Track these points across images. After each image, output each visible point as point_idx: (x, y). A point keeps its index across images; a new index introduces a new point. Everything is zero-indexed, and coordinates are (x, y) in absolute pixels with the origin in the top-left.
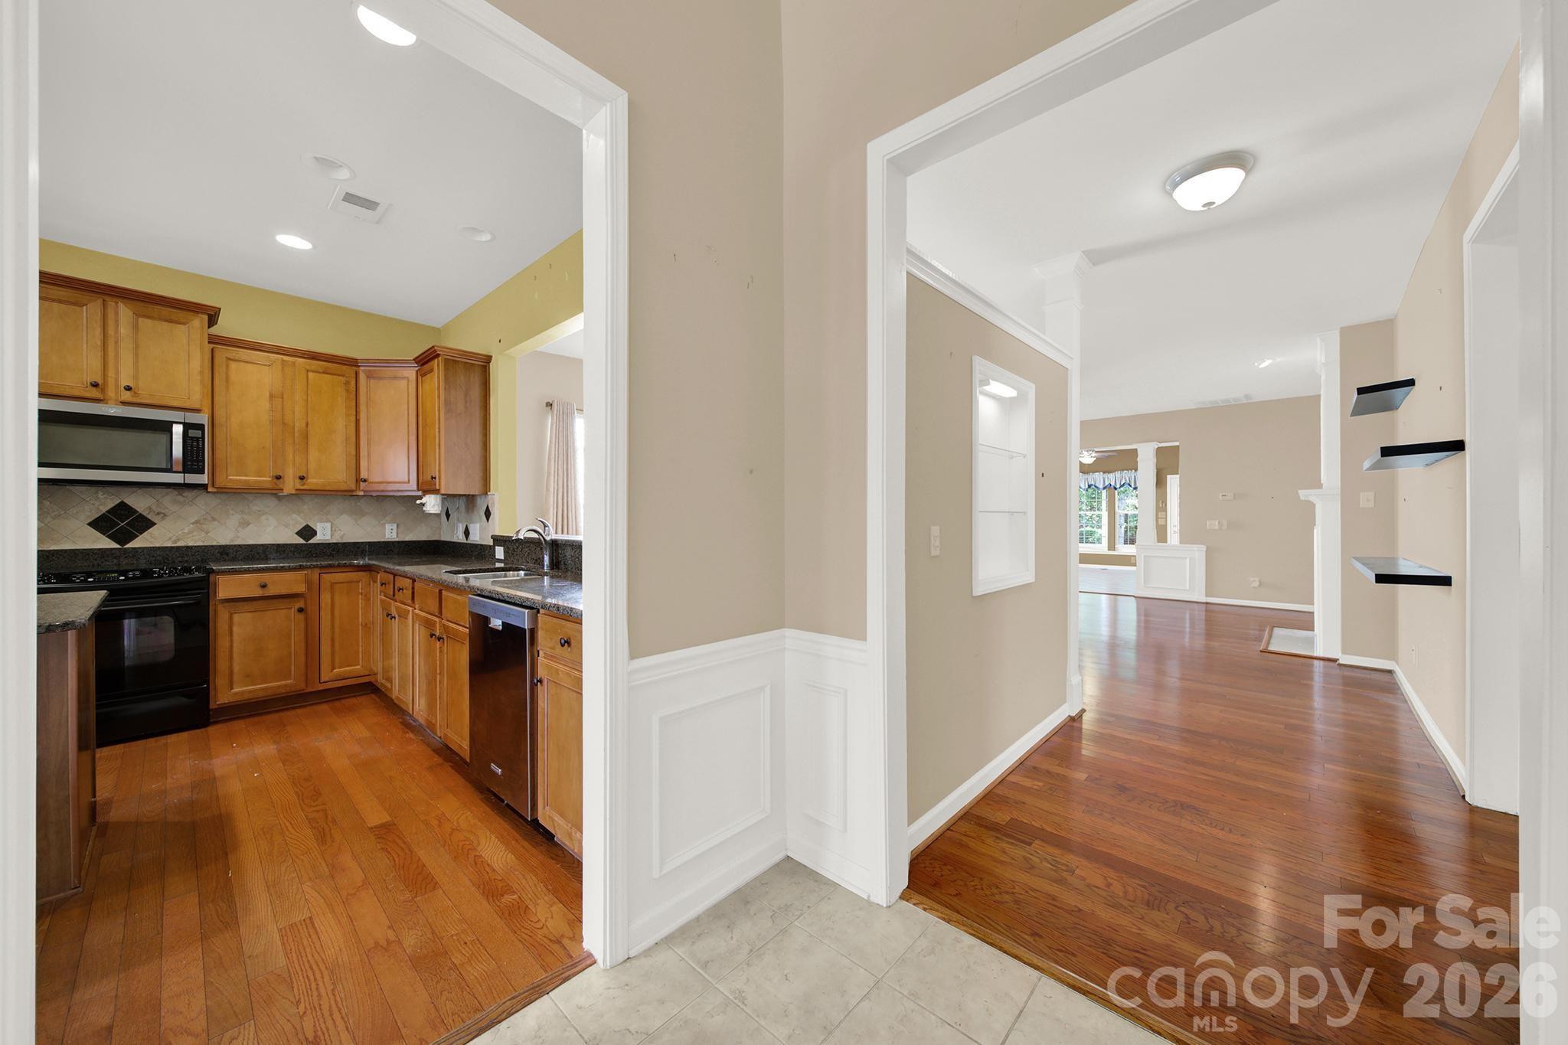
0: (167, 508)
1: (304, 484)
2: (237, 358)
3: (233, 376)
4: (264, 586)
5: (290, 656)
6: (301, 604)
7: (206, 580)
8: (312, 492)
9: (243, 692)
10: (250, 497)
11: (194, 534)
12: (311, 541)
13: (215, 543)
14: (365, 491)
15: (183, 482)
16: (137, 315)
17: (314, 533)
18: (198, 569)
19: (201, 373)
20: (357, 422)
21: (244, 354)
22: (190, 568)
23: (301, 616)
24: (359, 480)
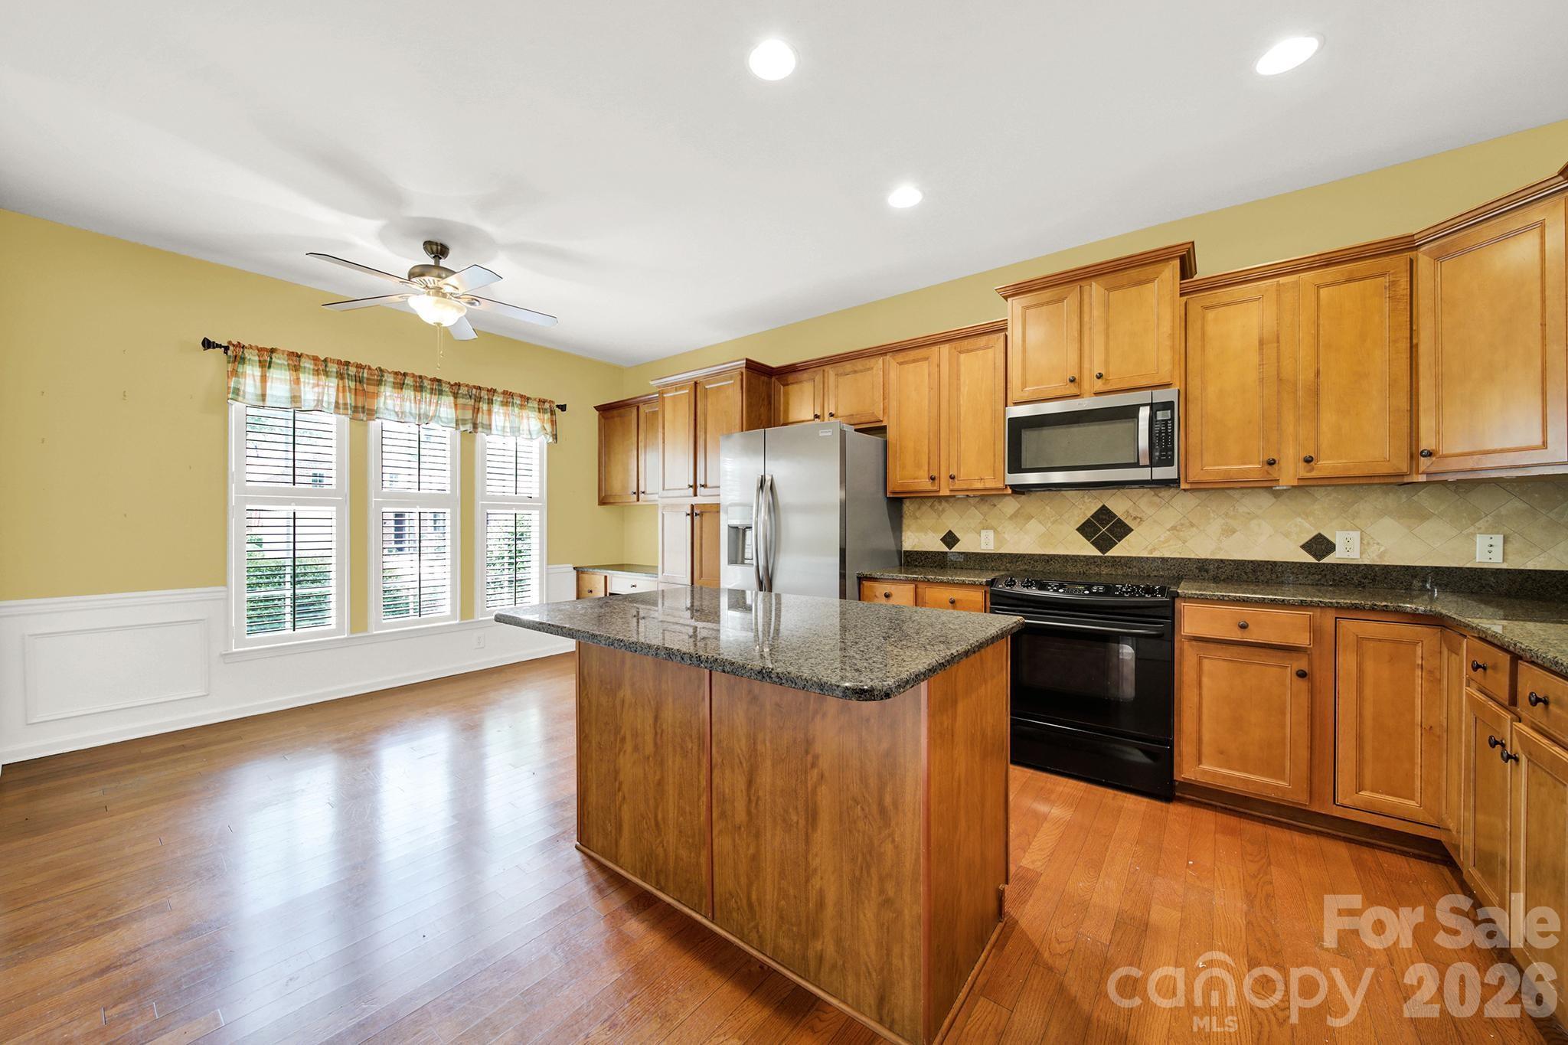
0: (1144, 512)
1: (1312, 470)
2: (1214, 303)
3: (1211, 329)
4: (1244, 627)
5: (1284, 744)
6: (1302, 664)
7: (1171, 606)
8: (1326, 482)
9: (1214, 774)
10: (1236, 494)
11: (1171, 542)
12: (1325, 560)
13: (1192, 556)
14: (1428, 474)
15: (1150, 478)
16: (1109, 289)
17: (1330, 547)
18: (1162, 591)
19: (1172, 336)
20: (1413, 349)
21: (1225, 294)
22: (1154, 587)
23: (1303, 685)
24: (1416, 454)
